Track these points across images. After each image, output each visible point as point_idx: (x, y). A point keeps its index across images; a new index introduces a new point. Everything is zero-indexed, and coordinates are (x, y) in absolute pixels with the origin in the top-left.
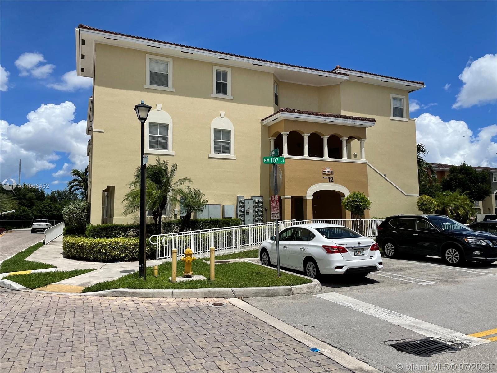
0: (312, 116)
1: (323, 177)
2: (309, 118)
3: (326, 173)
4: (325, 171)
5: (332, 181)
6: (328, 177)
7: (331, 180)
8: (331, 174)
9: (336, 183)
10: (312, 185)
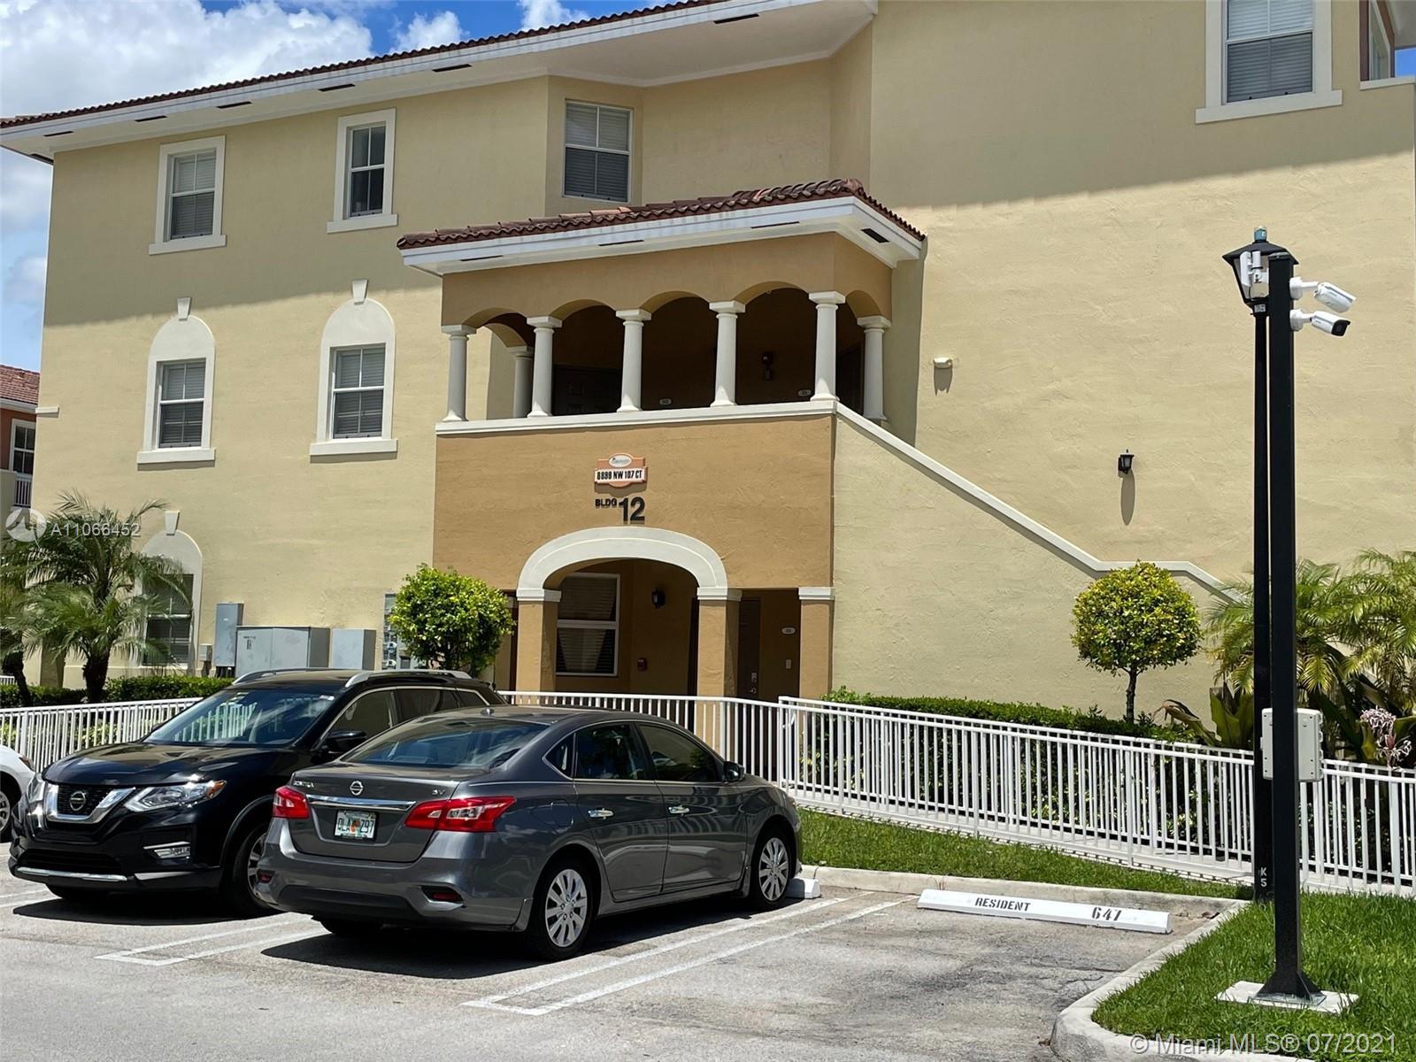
0: (526, 238)
1: (598, 503)
2: (516, 250)
3: (612, 480)
4: (608, 475)
5: (637, 519)
6: (620, 500)
7: (631, 510)
8: (632, 484)
9: (660, 523)
10: (546, 538)
